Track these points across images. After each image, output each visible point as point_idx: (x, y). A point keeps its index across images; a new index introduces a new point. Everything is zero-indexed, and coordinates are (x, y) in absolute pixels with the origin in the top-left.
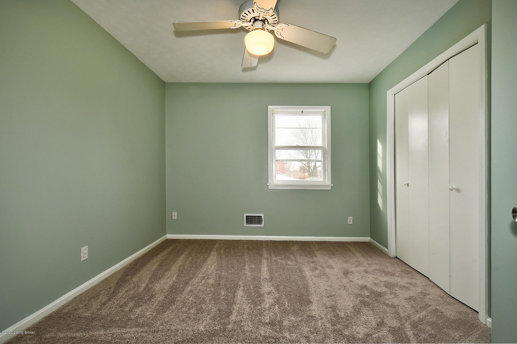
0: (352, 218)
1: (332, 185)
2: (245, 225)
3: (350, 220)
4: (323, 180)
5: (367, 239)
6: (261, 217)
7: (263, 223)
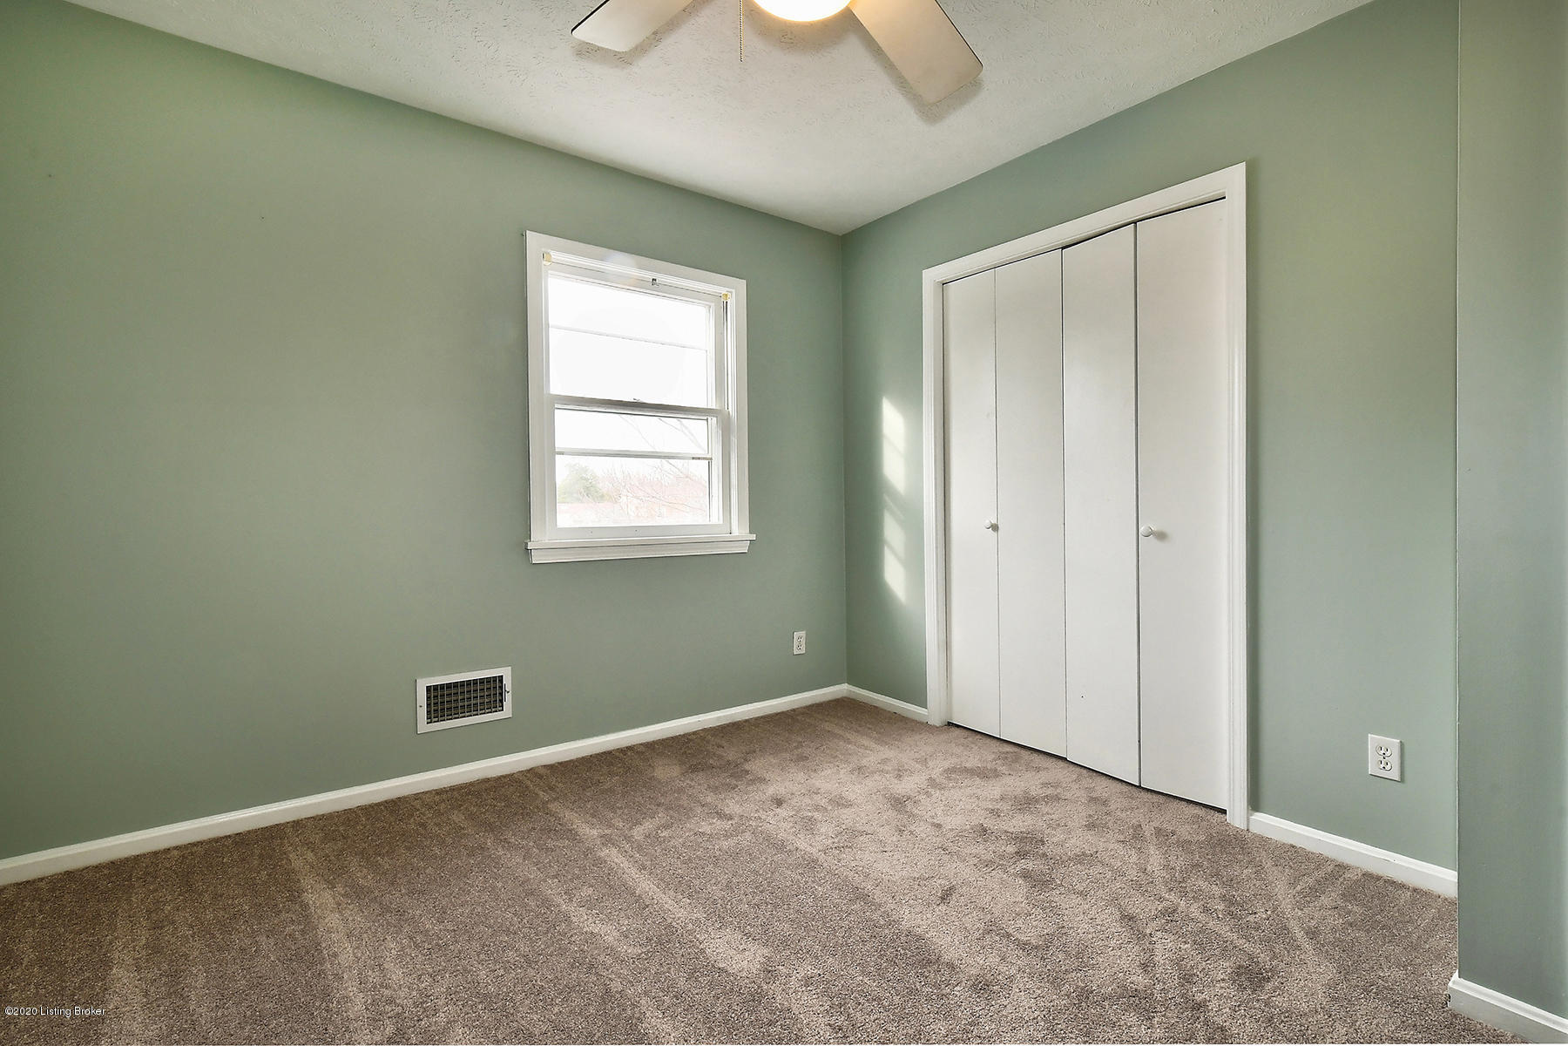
0: (803, 633)
1: (753, 537)
2: (423, 726)
3: (800, 642)
4: (721, 522)
5: (842, 689)
6: (501, 681)
7: (508, 704)
